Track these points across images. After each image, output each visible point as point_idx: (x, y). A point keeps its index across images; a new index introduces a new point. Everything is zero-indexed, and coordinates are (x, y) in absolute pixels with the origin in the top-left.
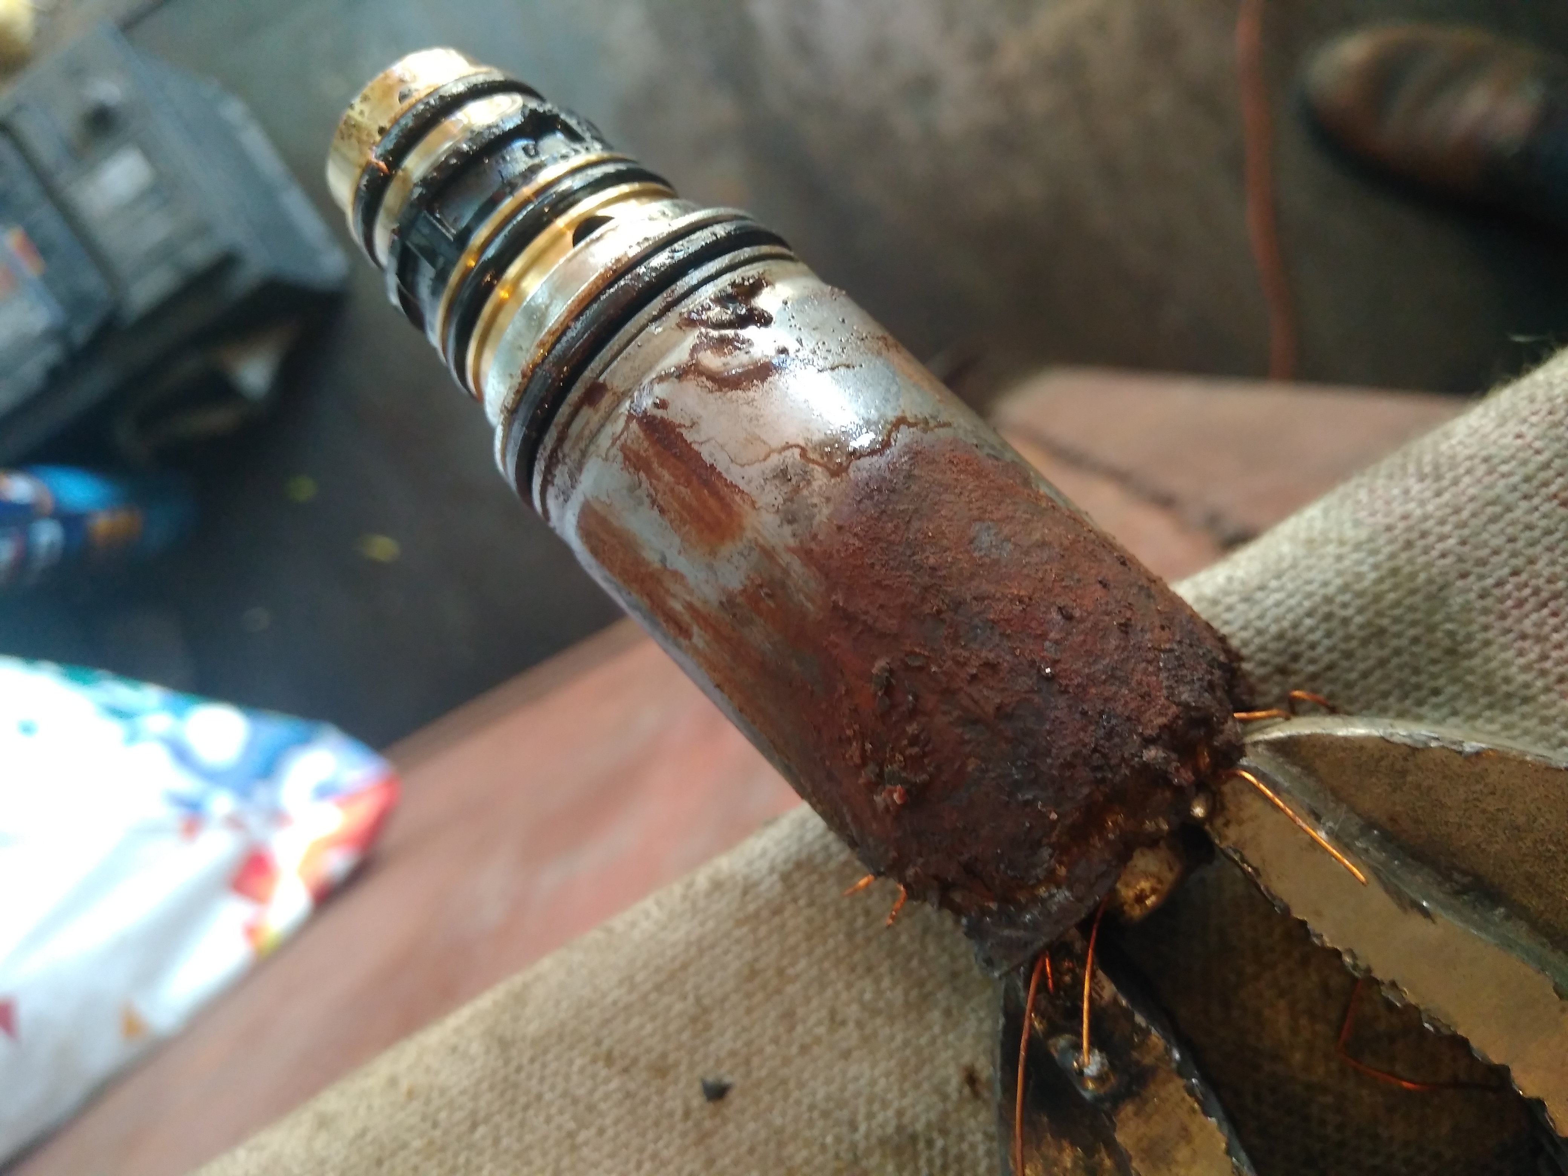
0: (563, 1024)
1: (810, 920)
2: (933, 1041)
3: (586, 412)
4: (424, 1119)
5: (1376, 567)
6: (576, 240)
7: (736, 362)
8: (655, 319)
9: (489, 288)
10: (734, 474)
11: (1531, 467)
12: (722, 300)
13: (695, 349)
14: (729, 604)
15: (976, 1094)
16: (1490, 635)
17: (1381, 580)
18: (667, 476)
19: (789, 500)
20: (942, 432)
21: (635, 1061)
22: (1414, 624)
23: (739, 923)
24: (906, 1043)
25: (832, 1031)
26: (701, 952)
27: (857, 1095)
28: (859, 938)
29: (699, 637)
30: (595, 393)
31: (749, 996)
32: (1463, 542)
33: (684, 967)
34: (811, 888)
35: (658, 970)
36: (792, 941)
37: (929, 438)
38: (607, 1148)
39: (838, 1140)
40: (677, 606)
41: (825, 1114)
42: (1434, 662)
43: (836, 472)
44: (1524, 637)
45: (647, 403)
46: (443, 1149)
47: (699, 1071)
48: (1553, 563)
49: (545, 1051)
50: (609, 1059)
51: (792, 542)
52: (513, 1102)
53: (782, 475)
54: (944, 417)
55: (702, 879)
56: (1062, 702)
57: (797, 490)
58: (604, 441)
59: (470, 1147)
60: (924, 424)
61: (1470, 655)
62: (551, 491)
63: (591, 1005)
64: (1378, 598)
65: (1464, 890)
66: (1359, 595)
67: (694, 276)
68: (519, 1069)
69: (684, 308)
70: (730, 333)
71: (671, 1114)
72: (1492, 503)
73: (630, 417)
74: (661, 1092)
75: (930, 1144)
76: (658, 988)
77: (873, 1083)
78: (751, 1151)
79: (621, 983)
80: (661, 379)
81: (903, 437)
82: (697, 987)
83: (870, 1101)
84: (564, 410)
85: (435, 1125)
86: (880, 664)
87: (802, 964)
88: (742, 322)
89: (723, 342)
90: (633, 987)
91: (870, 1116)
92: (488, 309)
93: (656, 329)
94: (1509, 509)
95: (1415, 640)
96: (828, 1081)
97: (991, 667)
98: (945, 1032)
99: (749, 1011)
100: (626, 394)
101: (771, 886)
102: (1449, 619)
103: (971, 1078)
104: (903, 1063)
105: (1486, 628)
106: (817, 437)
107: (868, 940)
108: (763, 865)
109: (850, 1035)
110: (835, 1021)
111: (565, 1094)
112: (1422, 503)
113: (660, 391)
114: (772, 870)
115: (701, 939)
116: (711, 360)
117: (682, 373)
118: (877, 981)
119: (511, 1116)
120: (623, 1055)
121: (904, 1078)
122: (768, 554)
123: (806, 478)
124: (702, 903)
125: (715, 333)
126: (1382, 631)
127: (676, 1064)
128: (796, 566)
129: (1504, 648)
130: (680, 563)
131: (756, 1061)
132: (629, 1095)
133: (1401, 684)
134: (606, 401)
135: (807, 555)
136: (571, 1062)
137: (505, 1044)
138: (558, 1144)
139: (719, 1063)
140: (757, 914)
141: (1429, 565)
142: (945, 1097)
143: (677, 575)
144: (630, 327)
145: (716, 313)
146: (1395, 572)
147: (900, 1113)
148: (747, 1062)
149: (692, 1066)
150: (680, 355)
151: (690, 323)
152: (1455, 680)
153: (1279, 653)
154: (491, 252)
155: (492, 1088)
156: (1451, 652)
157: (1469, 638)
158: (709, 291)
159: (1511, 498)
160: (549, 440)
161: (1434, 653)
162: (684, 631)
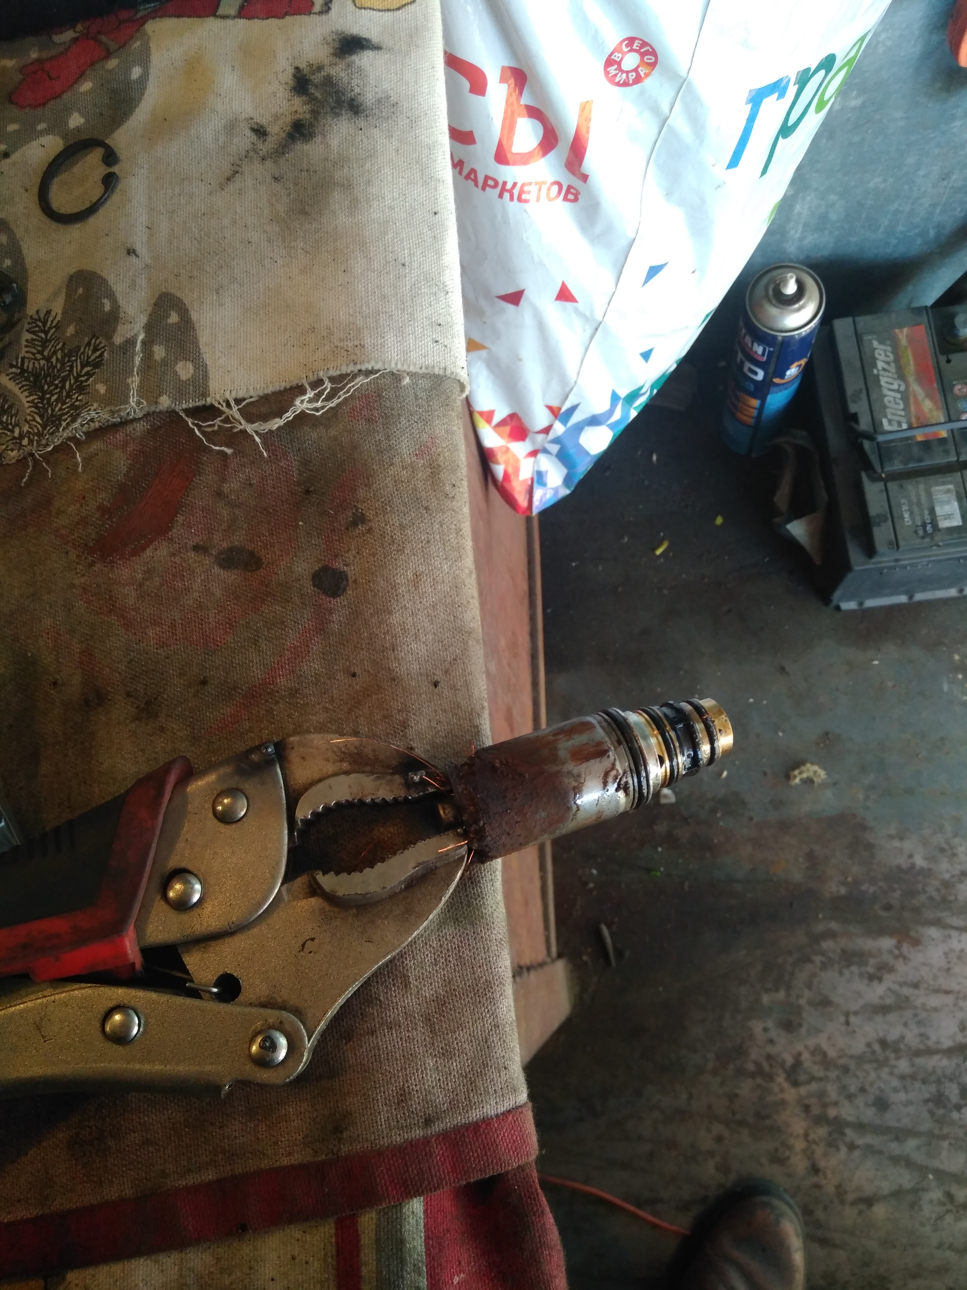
0: (468, 651)
1: (464, 728)
2: (424, 744)
3: (616, 738)
4: (462, 604)
5: (486, 914)
6: (659, 756)
7: (610, 779)
8: (629, 764)
9: (658, 729)
10: (584, 765)
11: (492, 963)
12: (627, 783)
13: (618, 771)
14: (556, 749)
15: (408, 748)
16: (457, 931)
17: (482, 913)
18: (592, 750)
19: (573, 774)
20: (571, 818)
21: (452, 667)
22: (468, 915)
23: (472, 709)
24: (426, 737)
25: (437, 720)
26: (469, 696)
27: (420, 719)
28: (454, 738)
29: (551, 738)
30: (619, 743)
31: (454, 703)
32: (482, 937)
33: (468, 690)
34: (471, 732)
35: (470, 682)
36: (462, 721)
37: (571, 814)
38: (435, 650)
39: (413, 709)
40: (561, 736)
41: (420, 709)
42: (456, 915)
43: (574, 788)
44: (453, 938)
45: (611, 753)
46: (453, 606)
47: (442, 682)
48: (467, 955)
49: (464, 644)
50: (455, 660)
51: (563, 770)
52: (456, 630)
53: (579, 776)
54: (574, 821)
55: (486, 704)
56: (501, 811)
57: (574, 777)
58: (607, 739)
59: (450, 614)
60: (575, 815)
61: (454, 923)
62: (602, 720)
63: (469, 661)
64: (478, 910)
65: (412, 882)
66: (481, 906)
67: (636, 780)
68: (463, 635)
69: (629, 773)
70: (618, 780)
71: (436, 669)
72: (488, 950)
73: (609, 748)
74: (442, 670)
75: (402, 731)
76: (466, 680)
77: (421, 724)
78: (419, 686)
79: (471, 671)
80: (615, 759)
81: (575, 808)
82: (462, 691)
83: (417, 721)
84: (619, 733)
85: (459, 606)
86: (527, 776)
87: (455, 721)
88: (619, 785)
89: (616, 778)
90: (469, 674)
91: (414, 720)
92: (654, 727)
93: (627, 764)
94: (485, 953)
95: (464, 913)
96: (426, 713)
97: (516, 799)
98: (424, 748)
99: (450, 701)
100: (615, 750)
101: (476, 722)
102: (465, 923)
103: (412, 749)
104: (422, 734)
105: (459, 930)
106: (584, 788)
107: (453, 740)
108: (482, 722)
109: (434, 724)
110: (439, 722)
111: (452, 644)
112: (495, 934)
113: (612, 758)
114: (481, 724)
115: (473, 698)
116: (613, 773)
117: (613, 765)
118: (443, 737)
119: (453, 628)
120: (454, 664)
121: (419, 733)
122: (563, 763)
123: (576, 781)
124: (480, 701)
125: (619, 777)
126: (469, 907)
127: (446, 677)
128: (557, 768)
129: (453, 932)
130: (570, 743)
131: (438, 697)
132: (445, 661)
133: (454, 904)
134: (616, 744)
135: (559, 772)
136: (459, 649)
137: (470, 633)
138: (442, 637)
139: (442, 688)
140: (472, 715)
141: (480, 926)
142: (410, 740)
143: (568, 740)
144: (630, 758)
145: (624, 780)
146: (482, 917)
147: (412, 727)
148: (439, 695)
149: (444, 681)
150: (618, 766)
151: (625, 773)
152: (450, 916)
153: (475, 879)
154: (667, 734)
155: (461, 625)
156: (457, 919)
157: (459, 925)
158: (630, 781)
159: (487, 954)
160: (614, 726)
161: (458, 915)
162: (554, 735)
